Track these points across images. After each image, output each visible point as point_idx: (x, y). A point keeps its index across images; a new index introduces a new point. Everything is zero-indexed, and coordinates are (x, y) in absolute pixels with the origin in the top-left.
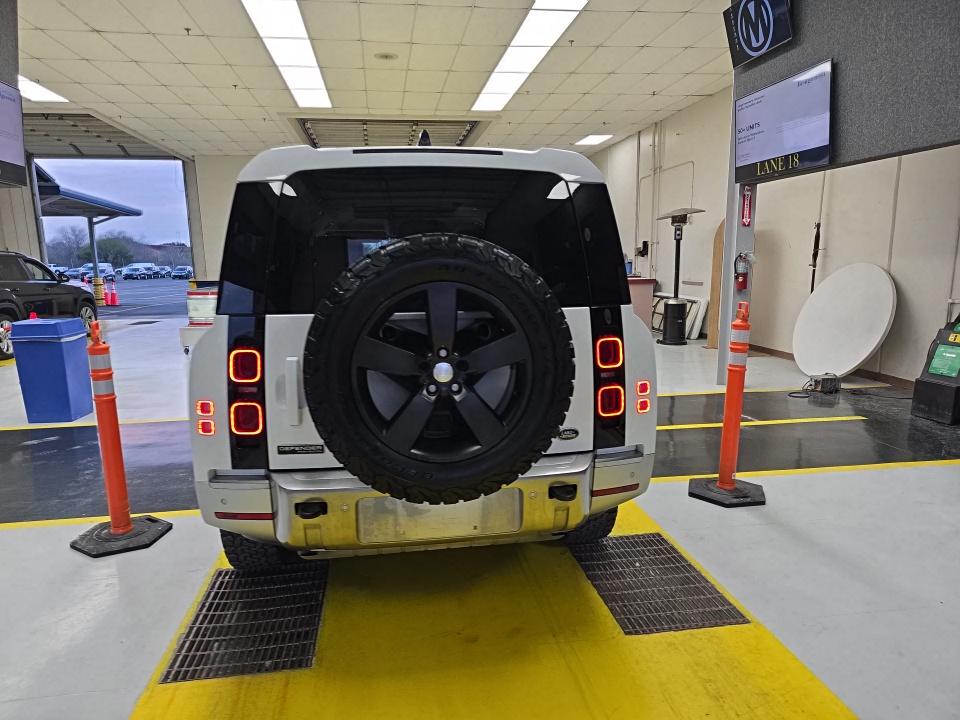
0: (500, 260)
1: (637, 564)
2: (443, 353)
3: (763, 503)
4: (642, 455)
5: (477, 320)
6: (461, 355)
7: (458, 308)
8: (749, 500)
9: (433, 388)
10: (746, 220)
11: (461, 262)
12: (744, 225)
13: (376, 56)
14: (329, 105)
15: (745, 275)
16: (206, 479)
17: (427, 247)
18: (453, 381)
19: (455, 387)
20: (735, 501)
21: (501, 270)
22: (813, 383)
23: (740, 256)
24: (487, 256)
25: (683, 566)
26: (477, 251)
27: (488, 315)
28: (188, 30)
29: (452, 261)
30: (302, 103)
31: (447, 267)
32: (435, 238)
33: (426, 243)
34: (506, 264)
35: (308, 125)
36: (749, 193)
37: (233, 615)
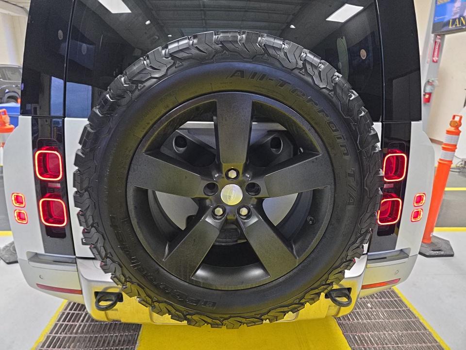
0: (308, 67)
1: (369, 305)
2: (232, 174)
3: (452, 256)
4: (407, 256)
5: (270, 132)
6: (253, 177)
7: (252, 120)
8: (442, 253)
9: (219, 211)
10: (435, 59)
11: (260, 67)
12: (433, 61)
15: (430, 94)
16: (26, 259)
17: (218, 46)
18: (242, 205)
19: (244, 211)
20: (433, 253)
21: (310, 80)
22: (463, 163)
23: (428, 82)
24: (293, 60)
25: (404, 311)
26: (282, 54)
27: (281, 128)
29: (248, 65)
31: (242, 73)
32: (229, 35)
33: (217, 42)
34: (317, 73)
36: (439, 41)
37: (80, 325)
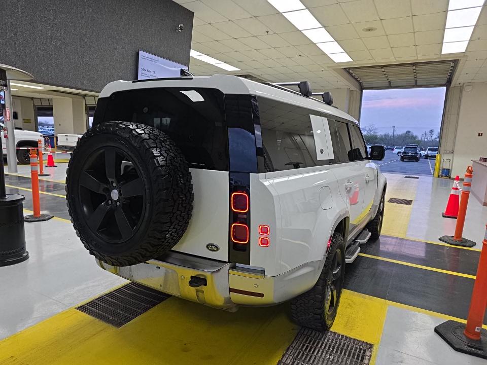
2: (114, 184)
9: (110, 202)
13: (363, 30)
14: (351, 60)
18: (118, 200)
19: (118, 204)
20: (466, 348)
28: (267, 32)
30: (337, 61)
35: (351, 71)
